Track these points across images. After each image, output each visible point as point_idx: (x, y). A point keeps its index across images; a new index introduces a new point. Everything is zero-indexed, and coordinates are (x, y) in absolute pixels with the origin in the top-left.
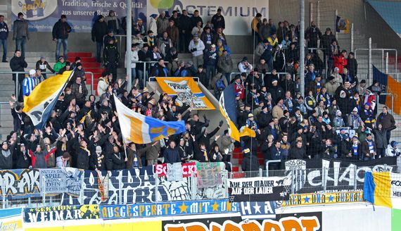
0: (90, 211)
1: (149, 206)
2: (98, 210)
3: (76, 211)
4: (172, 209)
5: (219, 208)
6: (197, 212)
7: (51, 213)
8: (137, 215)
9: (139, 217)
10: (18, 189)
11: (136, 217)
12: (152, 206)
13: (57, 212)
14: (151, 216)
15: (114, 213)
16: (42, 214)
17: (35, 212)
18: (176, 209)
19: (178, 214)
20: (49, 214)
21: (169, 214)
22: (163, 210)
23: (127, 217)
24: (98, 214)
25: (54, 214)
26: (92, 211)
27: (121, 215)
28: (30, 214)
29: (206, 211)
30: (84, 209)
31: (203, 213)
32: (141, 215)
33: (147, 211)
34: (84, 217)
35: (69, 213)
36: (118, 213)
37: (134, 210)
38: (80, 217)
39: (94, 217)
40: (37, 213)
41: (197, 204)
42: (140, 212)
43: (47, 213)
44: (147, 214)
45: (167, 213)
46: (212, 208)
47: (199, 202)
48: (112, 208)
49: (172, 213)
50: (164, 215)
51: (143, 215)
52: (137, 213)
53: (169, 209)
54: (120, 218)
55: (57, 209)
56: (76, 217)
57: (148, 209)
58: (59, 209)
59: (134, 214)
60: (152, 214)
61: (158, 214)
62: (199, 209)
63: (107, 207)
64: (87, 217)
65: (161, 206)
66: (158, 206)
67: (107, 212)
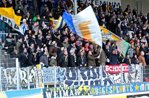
0: (84, 90)
1: (118, 86)
2: (89, 89)
3: (76, 90)
4: (131, 88)
6: (144, 90)
7: (60, 91)
8: (112, 92)
9: (113, 94)
11: (111, 94)
13: (64, 91)
14: (120, 93)
15: (99, 91)
16: (55, 92)
17: (49, 91)
18: (133, 88)
19: (134, 92)
20: (59, 92)
21: (129, 92)
22: (126, 89)
24: (89, 92)
25: (62, 92)
26: (85, 90)
27: (103, 93)
28: (47, 92)
30: (80, 89)
31: (147, 90)
32: (114, 92)
33: (117, 89)
34: (81, 95)
35: (72, 91)
36: (101, 91)
37: (110, 89)
38: (78, 94)
39: (87, 95)
40: (51, 92)
41: (144, 84)
42: (114, 90)
43: (57, 92)
44: (117, 92)
45: (128, 91)
48: (97, 88)
49: (131, 91)
50: (126, 92)
51: (115, 92)
52: (112, 91)
53: (129, 88)
55: (64, 89)
56: (76, 95)
57: (118, 88)
58: (65, 89)
59: (110, 92)
60: (120, 92)
61: (124, 92)
62: (145, 88)
63: (94, 87)
64: (83, 94)
65: (125, 86)
66: (123, 86)
67: (95, 91)
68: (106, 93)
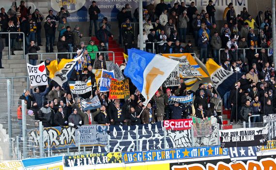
0: (114, 157)
1: (160, 152)
2: (121, 156)
3: (104, 157)
4: (178, 154)
5: (214, 153)
6: (196, 155)
7: (85, 159)
8: (151, 159)
9: (152, 160)
10: (60, 142)
11: (150, 161)
12: (162, 152)
13: (89, 158)
14: (161, 160)
15: (133, 158)
16: (78, 160)
17: (72, 159)
18: (180, 154)
19: (182, 158)
20: (83, 160)
21: (175, 158)
22: (170, 155)
23: (143, 161)
24: (120, 159)
25: (87, 160)
26: (116, 157)
27: (139, 160)
28: (69, 160)
29: (203, 155)
30: (110, 155)
31: (201, 156)
32: (153, 159)
33: (158, 156)
34: (110, 162)
35: (99, 159)
36: (136, 158)
37: (148, 156)
38: (107, 162)
39: (118, 162)
40: (74, 160)
41: (196, 149)
42: (153, 157)
43: (81, 159)
44: (158, 159)
45: (173, 157)
46: (208, 153)
47: (197, 149)
48: (131, 154)
49: (177, 157)
50: (171, 159)
51: (155, 159)
52: (151, 157)
53: (175, 154)
54: (137, 162)
55: (89, 156)
56: (104, 162)
57: (159, 154)
58: (91, 156)
59: (148, 158)
60: (162, 158)
61: (167, 158)
62: (198, 154)
63: (127, 154)
64: (112, 162)
65: (168, 152)
66: (167, 152)
67: (128, 157)
68: (142, 160)
